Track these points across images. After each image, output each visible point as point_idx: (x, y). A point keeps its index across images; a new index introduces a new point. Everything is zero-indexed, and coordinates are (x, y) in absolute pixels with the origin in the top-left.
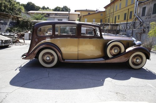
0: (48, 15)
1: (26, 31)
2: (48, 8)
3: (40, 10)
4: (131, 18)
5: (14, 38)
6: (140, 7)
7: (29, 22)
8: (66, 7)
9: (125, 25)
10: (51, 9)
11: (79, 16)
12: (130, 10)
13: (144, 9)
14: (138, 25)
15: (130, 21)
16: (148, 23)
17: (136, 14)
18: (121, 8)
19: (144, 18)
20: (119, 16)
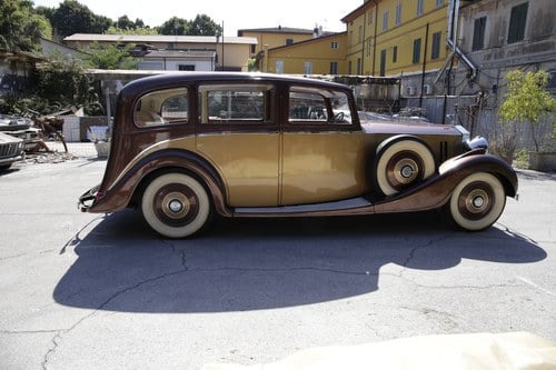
0: (143, 48)
1: (66, 111)
2: (140, 23)
3: (111, 29)
4: (437, 56)
5: (29, 135)
6: (466, 19)
7: (77, 75)
8: (205, 18)
9: (419, 81)
10: (152, 27)
11: (253, 51)
12: (434, 29)
13: (480, 23)
14: (460, 80)
15: (434, 68)
16: (494, 73)
17: (453, 44)
18: (403, 22)
19: (479, 56)
20: (395, 48)
